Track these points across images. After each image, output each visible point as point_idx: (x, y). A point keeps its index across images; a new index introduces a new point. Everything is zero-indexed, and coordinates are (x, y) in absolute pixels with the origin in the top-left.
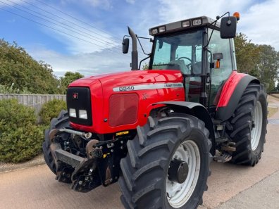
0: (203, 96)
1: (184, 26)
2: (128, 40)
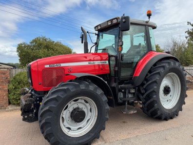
1: (109, 24)
2: (83, 35)
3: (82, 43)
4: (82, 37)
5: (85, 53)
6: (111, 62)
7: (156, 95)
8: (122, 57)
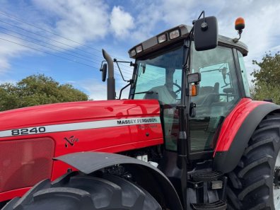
0: (181, 137)
1: (161, 41)
2: (105, 65)
3: (104, 80)
4: (104, 70)
5: (108, 99)
6: (166, 119)
7: (269, 194)
8: (191, 108)
